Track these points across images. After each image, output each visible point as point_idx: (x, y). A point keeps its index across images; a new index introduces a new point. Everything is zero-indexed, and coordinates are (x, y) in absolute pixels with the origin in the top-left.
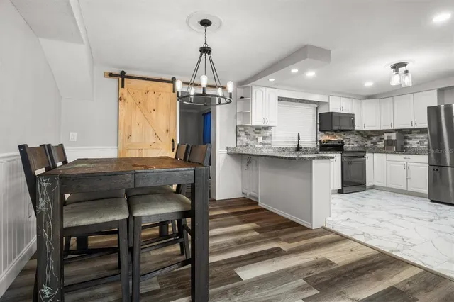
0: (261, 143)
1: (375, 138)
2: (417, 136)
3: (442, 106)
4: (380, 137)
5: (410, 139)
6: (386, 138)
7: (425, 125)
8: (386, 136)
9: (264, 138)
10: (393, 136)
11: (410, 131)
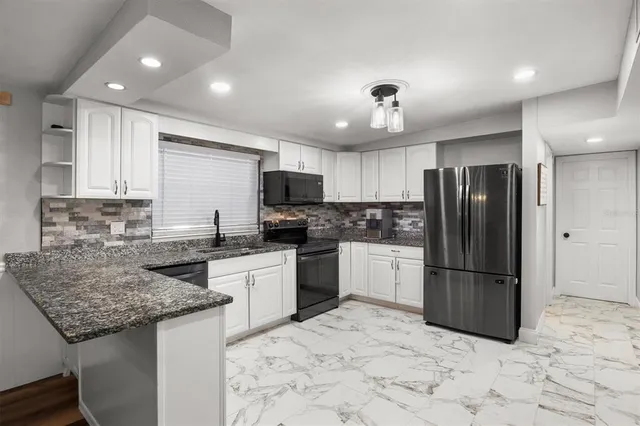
0: (121, 237)
1: (354, 215)
2: (410, 214)
3: (441, 170)
4: (362, 213)
5: (401, 218)
6: (368, 217)
7: (421, 198)
8: (369, 212)
9: (130, 224)
10: (379, 214)
11: (401, 206)
